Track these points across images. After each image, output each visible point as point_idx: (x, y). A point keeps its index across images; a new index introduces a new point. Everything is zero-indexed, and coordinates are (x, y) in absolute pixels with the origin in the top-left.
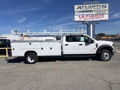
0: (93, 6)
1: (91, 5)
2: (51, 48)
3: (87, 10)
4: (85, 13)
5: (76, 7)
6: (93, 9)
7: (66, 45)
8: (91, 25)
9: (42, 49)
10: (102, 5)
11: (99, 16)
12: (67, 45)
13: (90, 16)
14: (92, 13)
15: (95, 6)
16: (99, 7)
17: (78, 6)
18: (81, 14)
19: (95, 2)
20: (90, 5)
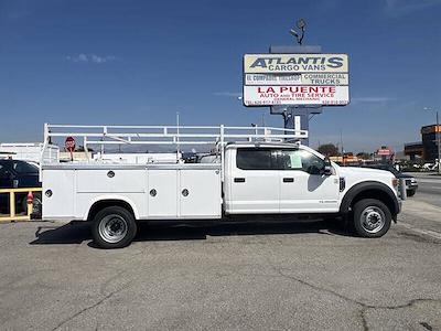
0: (301, 59)
1: (297, 57)
2: (185, 192)
3: (284, 71)
4: (278, 81)
5: (249, 59)
6: (301, 70)
7: (237, 180)
8: (297, 119)
9: (153, 193)
10: (328, 57)
11: (320, 90)
12: (242, 180)
13: (294, 89)
14: (299, 82)
15: (308, 59)
16: (319, 61)
17: (255, 57)
18: (265, 82)
19: (309, 48)
20: (292, 56)
